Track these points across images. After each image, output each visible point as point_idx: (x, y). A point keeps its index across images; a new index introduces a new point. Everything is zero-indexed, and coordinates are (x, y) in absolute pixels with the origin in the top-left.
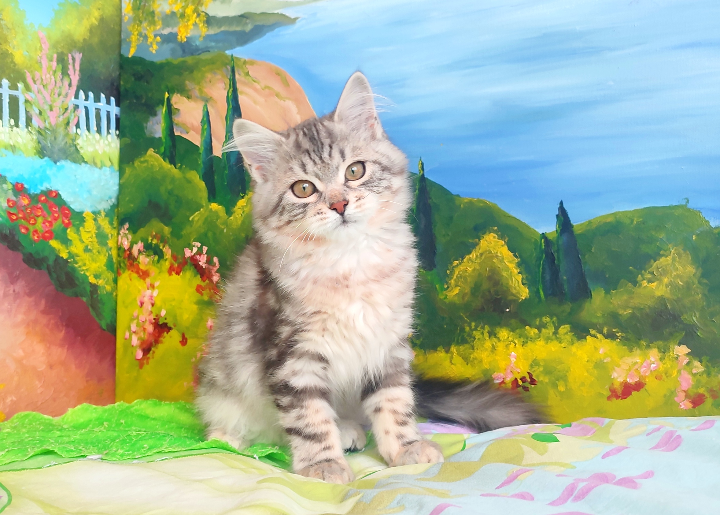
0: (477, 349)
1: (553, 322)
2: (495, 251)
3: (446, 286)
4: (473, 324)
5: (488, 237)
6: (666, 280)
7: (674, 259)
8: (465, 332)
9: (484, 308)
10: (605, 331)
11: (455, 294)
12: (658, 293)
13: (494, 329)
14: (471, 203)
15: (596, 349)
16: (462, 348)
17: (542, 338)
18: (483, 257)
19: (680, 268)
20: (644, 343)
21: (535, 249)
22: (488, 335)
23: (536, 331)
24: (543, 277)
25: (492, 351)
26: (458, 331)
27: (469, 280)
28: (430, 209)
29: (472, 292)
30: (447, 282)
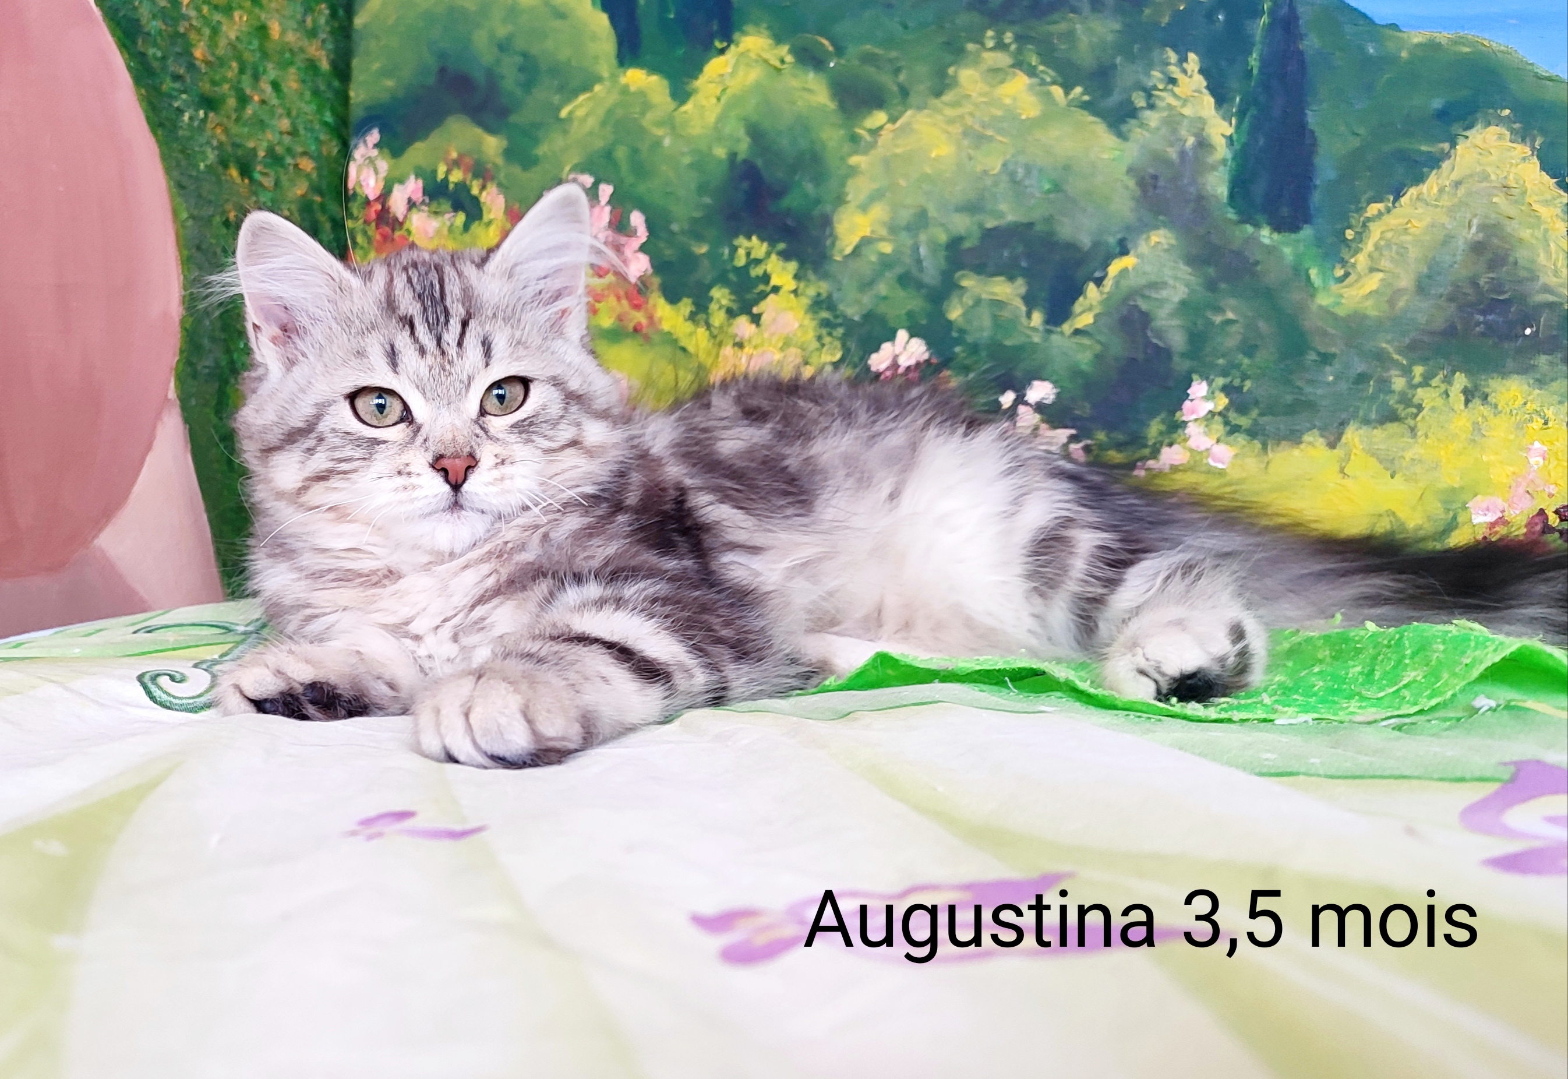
0: (1427, 437)
2: (1499, 172)
3: (1339, 272)
4: (1418, 370)
5: (1479, 137)
8: (1392, 392)
9: (1456, 328)
11: (1368, 291)
13: (1483, 383)
14: (1432, 46)
16: (1379, 434)
18: (1462, 191)
22: (1462, 398)
25: (1471, 440)
26: (1371, 391)
27: (1413, 253)
28: (1303, 61)
29: (1421, 288)
30: (1343, 262)
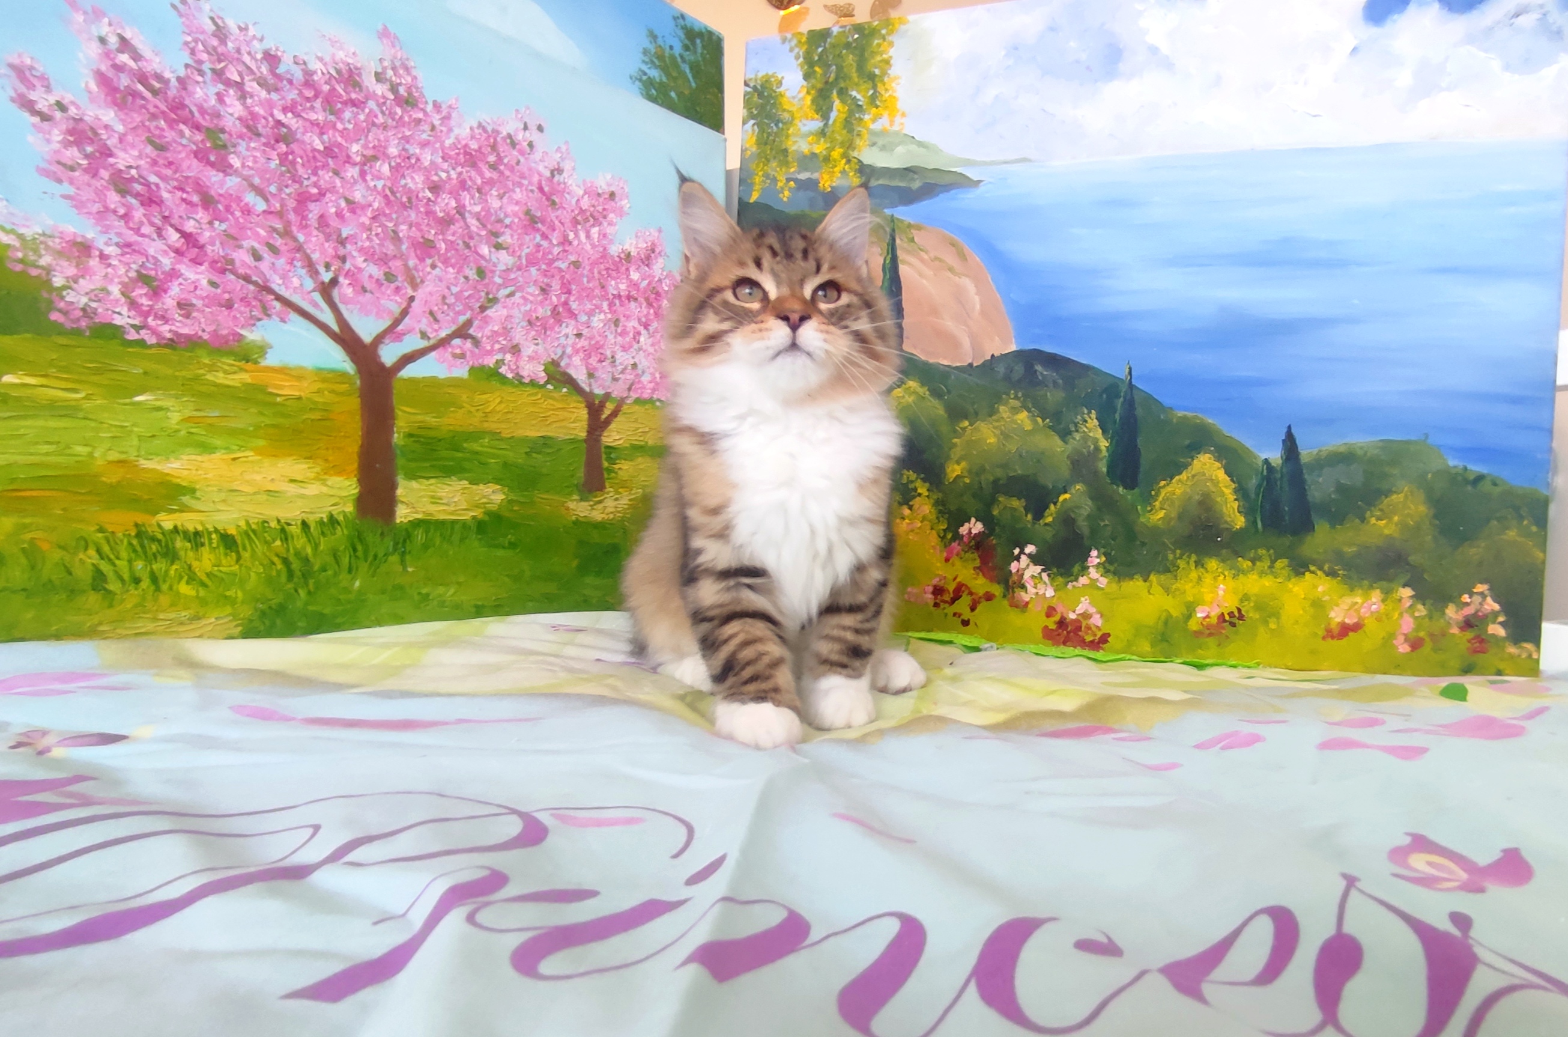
0: (1181, 580)
1: (1270, 556)
2: (1209, 473)
3: (1149, 508)
4: (1178, 552)
5: (1202, 458)
6: (1396, 518)
7: (1406, 496)
8: (1168, 560)
9: (1193, 536)
10: (1326, 567)
11: (1160, 517)
12: (1387, 532)
13: (1202, 560)
14: (1186, 418)
15: (1315, 587)
16: (1163, 577)
17: (1255, 572)
18: (1195, 479)
19: (1412, 506)
20: (1366, 582)
21: (1256, 475)
22: (1195, 565)
23: (1250, 563)
24: (1261, 507)
25: (1198, 583)
26: (1160, 559)
27: (1177, 503)
28: (1136, 420)
29: (1180, 517)
30: (1150, 504)
